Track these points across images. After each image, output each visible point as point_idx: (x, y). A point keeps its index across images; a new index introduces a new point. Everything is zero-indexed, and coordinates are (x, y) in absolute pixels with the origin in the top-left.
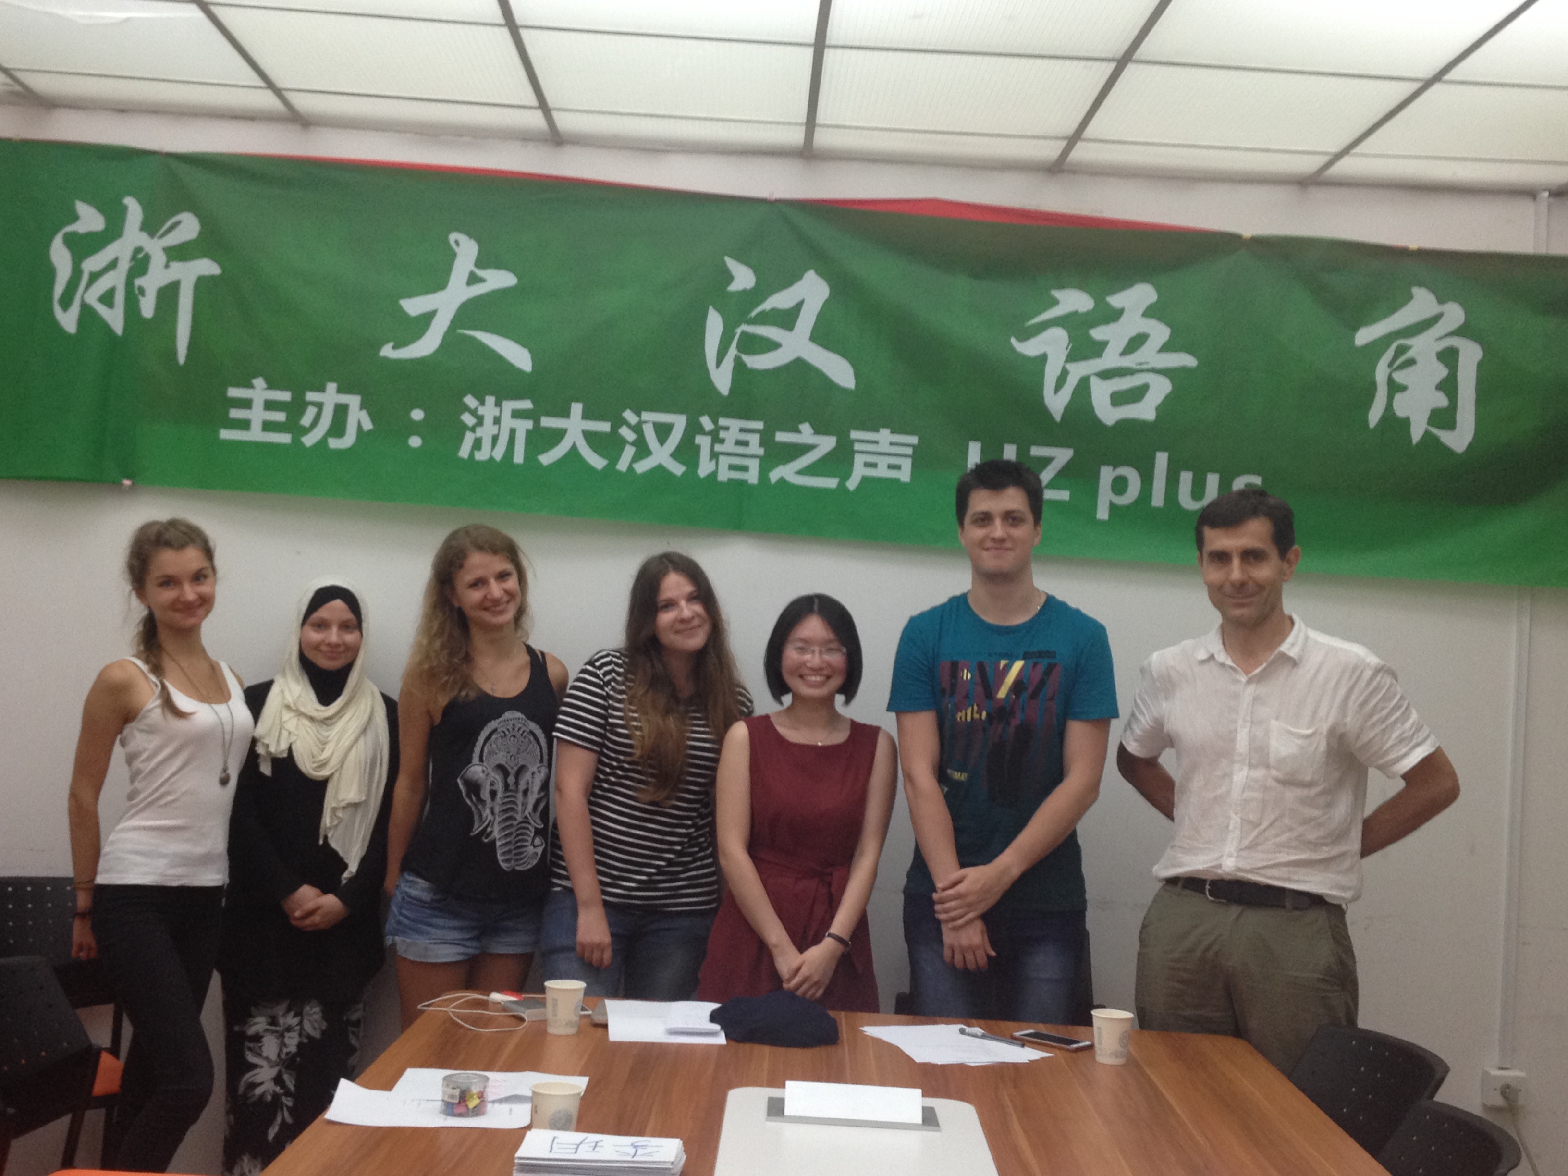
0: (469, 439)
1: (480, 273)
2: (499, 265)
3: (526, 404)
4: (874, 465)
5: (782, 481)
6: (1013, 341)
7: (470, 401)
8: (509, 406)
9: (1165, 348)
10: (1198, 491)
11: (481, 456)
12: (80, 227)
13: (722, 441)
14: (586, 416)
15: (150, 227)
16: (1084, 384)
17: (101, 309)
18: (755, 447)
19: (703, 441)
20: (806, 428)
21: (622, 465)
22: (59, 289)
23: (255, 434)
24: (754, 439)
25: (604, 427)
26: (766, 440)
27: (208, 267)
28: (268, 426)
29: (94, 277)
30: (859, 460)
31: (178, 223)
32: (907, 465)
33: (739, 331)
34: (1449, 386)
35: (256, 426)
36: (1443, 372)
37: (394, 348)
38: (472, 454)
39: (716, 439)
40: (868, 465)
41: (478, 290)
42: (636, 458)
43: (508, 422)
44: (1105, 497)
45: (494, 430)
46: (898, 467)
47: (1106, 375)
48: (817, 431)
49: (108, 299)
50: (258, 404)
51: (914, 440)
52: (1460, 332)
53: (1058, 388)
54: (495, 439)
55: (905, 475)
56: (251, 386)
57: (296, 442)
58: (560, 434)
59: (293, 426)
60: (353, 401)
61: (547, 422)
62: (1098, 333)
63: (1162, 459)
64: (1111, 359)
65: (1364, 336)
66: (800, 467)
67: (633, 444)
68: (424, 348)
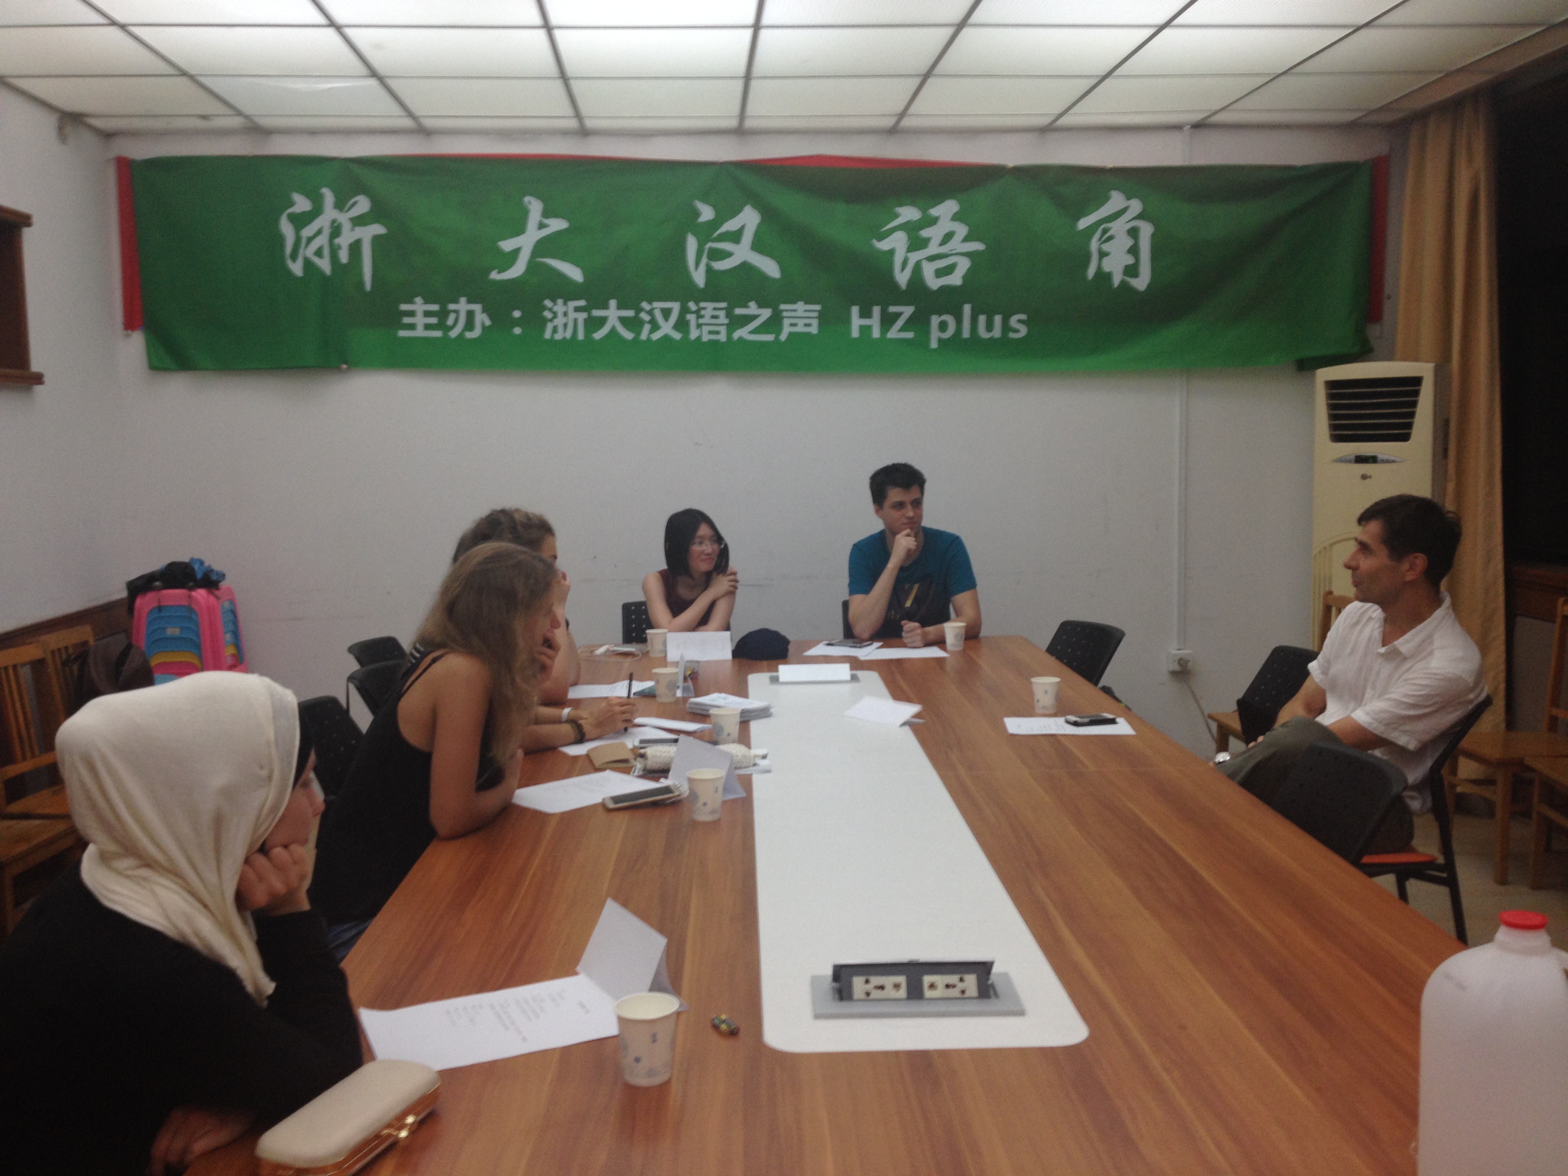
1: (546, 221)
2: (556, 216)
3: (582, 303)
6: (875, 242)
8: (572, 304)
9: (966, 239)
10: (990, 327)
11: (558, 337)
13: (702, 317)
14: (620, 307)
15: (340, 205)
16: (918, 267)
17: (316, 260)
18: (723, 319)
19: (691, 318)
20: (752, 304)
21: (644, 336)
22: (288, 249)
23: (423, 333)
24: (722, 314)
25: (630, 313)
26: (729, 314)
27: (378, 229)
28: (427, 327)
29: (310, 240)
30: (786, 322)
31: (355, 203)
32: (815, 323)
33: (708, 246)
34: (1134, 251)
35: (420, 327)
36: (1130, 242)
37: (499, 273)
39: (698, 314)
40: (792, 325)
41: (546, 232)
42: (652, 331)
43: (572, 315)
44: (935, 336)
45: (564, 320)
47: (932, 258)
48: (761, 306)
49: (319, 253)
50: (420, 314)
51: (818, 307)
52: (1140, 217)
53: (903, 269)
54: (565, 325)
55: (814, 330)
56: (413, 303)
57: (447, 336)
58: (603, 321)
59: (441, 325)
60: (477, 308)
61: (596, 313)
62: (925, 233)
63: (967, 309)
64: (933, 249)
65: (1083, 224)
66: (751, 329)
67: (650, 322)
68: (517, 270)
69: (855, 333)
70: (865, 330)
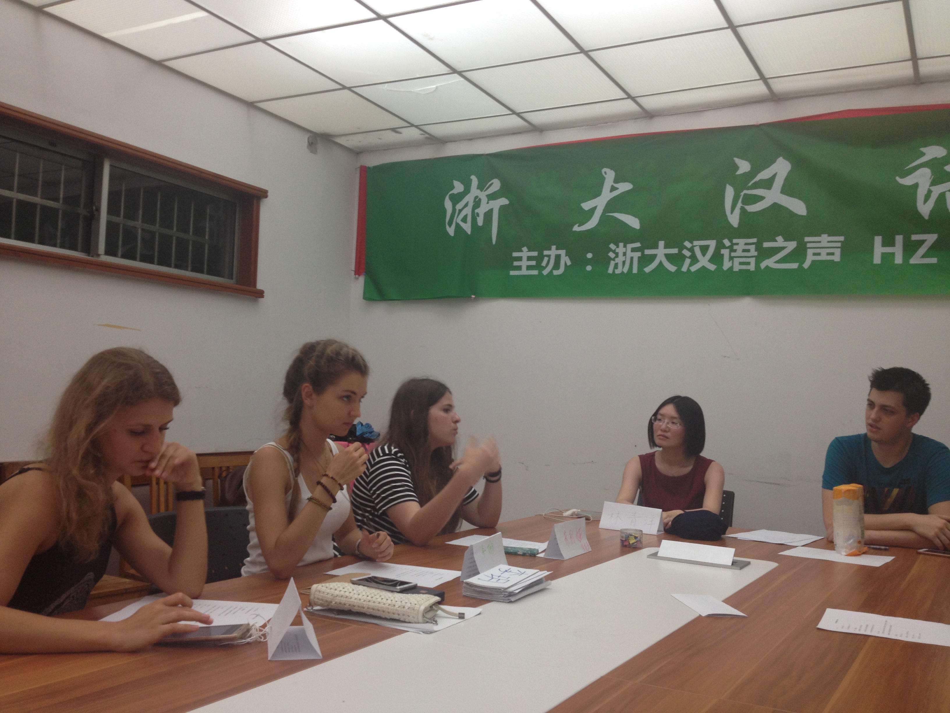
0: (612, 263)
3: (638, 245)
4: (819, 254)
5: (767, 267)
6: (898, 178)
7: (612, 246)
8: (630, 246)
11: (618, 272)
12: (455, 191)
13: (735, 251)
14: (666, 247)
15: (481, 187)
16: (942, 197)
18: (753, 252)
19: (725, 252)
20: (780, 239)
21: (684, 269)
23: (524, 272)
24: (752, 248)
25: (675, 251)
27: (504, 201)
28: (529, 268)
29: (460, 211)
30: (810, 252)
31: (492, 184)
32: (838, 252)
33: (742, 194)
35: (524, 268)
37: (579, 226)
38: (614, 271)
39: (732, 250)
40: (814, 254)
41: (615, 193)
42: (691, 265)
43: (629, 254)
45: (623, 259)
46: (832, 254)
48: (786, 240)
49: (466, 220)
50: (525, 259)
51: (842, 238)
53: (926, 201)
54: (624, 262)
55: (837, 258)
56: (522, 251)
57: (540, 274)
58: (653, 257)
59: (539, 267)
60: (562, 252)
61: (647, 252)
62: (948, 168)
66: (777, 259)
67: (689, 258)
68: (592, 223)
69: (877, 259)
70: (887, 257)
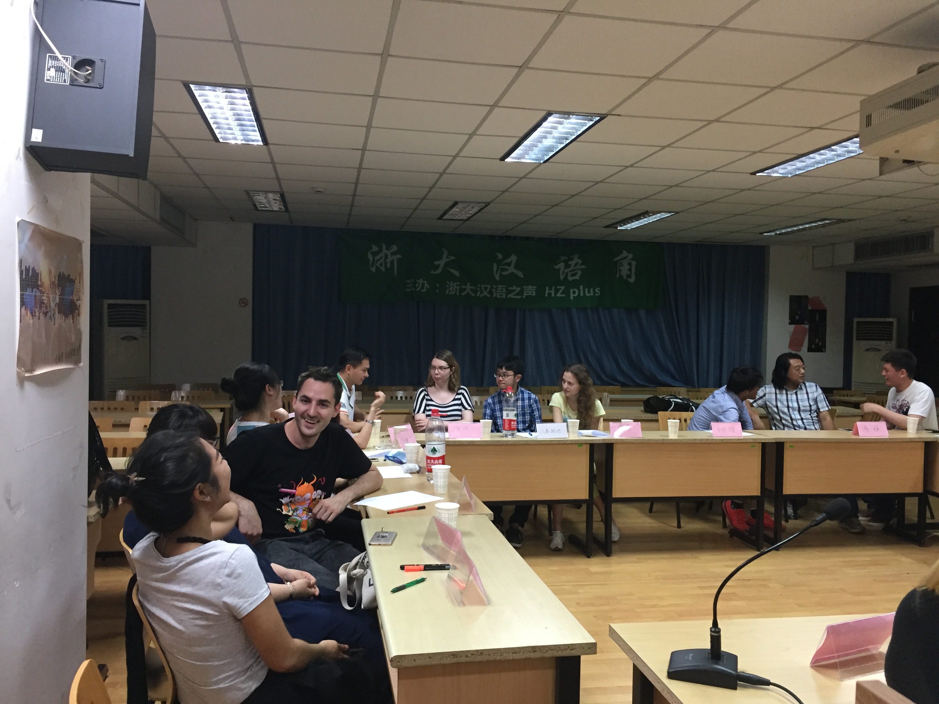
0: (448, 290)
1: (448, 256)
2: (452, 255)
3: (458, 283)
4: (528, 293)
5: (510, 297)
7: (448, 282)
8: (455, 283)
9: (581, 265)
12: (373, 250)
15: (387, 249)
17: (379, 267)
20: (514, 286)
22: (371, 263)
25: (474, 288)
26: (506, 289)
27: (399, 256)
29: (378, 260)
30: (525, 292)
31: (392, 248)
33: (500, 267)
34: (630, 270)
36: (629, 267)
37: (433, 271)
38: (449, 294)
39: (496, 289)
41: (448, 260)
42: (481, 294)
43: (455, 287)
46: (533, 293)
48: (517, 287)
49: (381, 265)
58: (465, 289)
60: (425, 282)
61: (463, 287)
62: (569, 263)
63: (581, 287)
66: (513, 294)
67: (479, 291)
68: (439, 271)
